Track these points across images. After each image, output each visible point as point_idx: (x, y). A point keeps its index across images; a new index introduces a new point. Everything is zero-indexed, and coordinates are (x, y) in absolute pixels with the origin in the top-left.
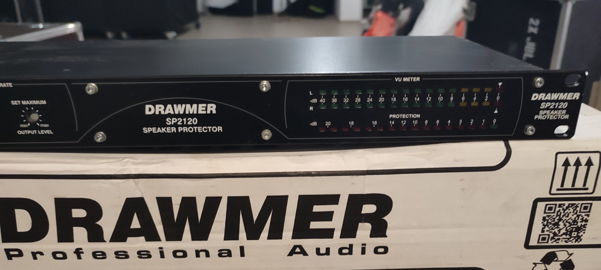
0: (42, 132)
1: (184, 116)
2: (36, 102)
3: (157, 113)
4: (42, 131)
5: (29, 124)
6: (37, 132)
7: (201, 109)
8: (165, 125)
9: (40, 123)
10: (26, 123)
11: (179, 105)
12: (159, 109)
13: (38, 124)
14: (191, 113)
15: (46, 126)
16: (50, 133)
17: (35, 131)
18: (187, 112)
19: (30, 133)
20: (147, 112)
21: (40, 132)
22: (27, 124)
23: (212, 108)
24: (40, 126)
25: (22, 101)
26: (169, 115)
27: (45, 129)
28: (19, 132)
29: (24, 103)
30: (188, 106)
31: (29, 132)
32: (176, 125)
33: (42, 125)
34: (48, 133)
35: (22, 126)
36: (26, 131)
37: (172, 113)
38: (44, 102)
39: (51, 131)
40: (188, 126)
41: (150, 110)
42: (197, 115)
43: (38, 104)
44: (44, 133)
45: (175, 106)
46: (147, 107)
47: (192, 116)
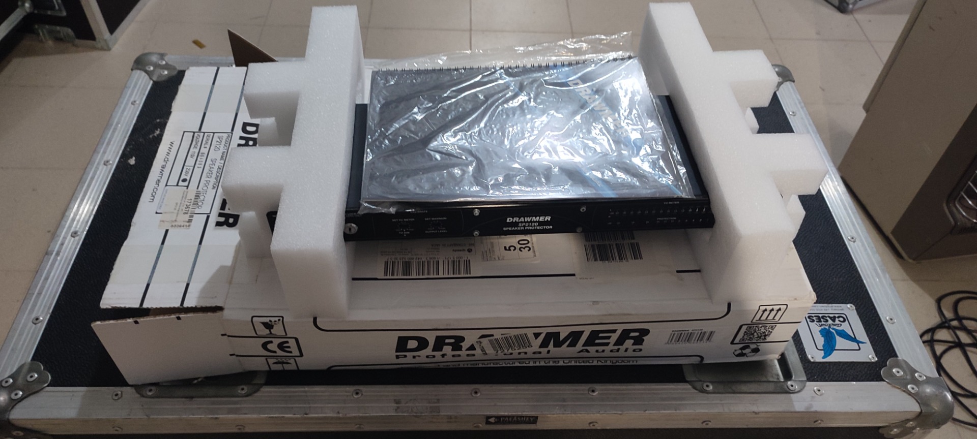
1: (531, 222)
3: (514, 221)
4: (440, 231)
5: (433, 228)
7: (542, 219)
8: (518, 226)
11: (528, 218)
12: (516, 219)
14: (535, 220)
15: (444, 228)
17: (437, 231)
18: (533, 220)
19: (433, 232)
20: (508, 221)
23: (548, 218)
26: (522, 222)
27: (443, 230)
28: (427, 232)
29: (433, 219)
30: (534, 218)
32: (524, 226)
34: (444, 232)
35: (429, 229)
36: (431, 231)
37: (523, 220)
38: (445, 218)
39: (446, 231)
40: (531, 226)
41: (510, 220)
42: (539, 222)
44: (442, 232)
45: (526, 218)
46: (508, 219)
47: (536, 222)
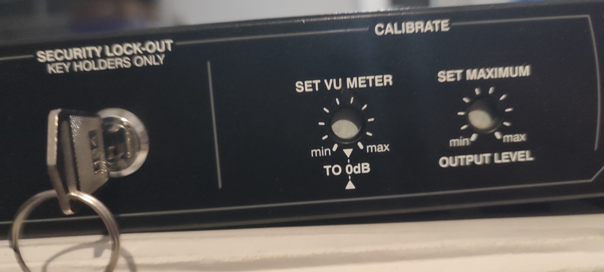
0: (505, 158)
2: (504, 72)
4: (504, 155)
5: (474, 137)
6: (492, 158)
9: (505, 131)
10: (467, 134)
13: (498, 135)
15: (520, 138)
16: (523, 160)
17: (487, 155)
19: (473, 163)
21: (500, 158)
22: (469, 137)
24: (502, 139)
25: (468, 72)
27: (514, 147)
28: (444, 162)
29: (472, 75)
31: (470, 159)
33: (508, 138)
34: (520, 160)
35: (454, 142)
36: (462, 157)
38: (524, 71)
39: (528, 152)
43: (507, 76)
44: (510, 159)
